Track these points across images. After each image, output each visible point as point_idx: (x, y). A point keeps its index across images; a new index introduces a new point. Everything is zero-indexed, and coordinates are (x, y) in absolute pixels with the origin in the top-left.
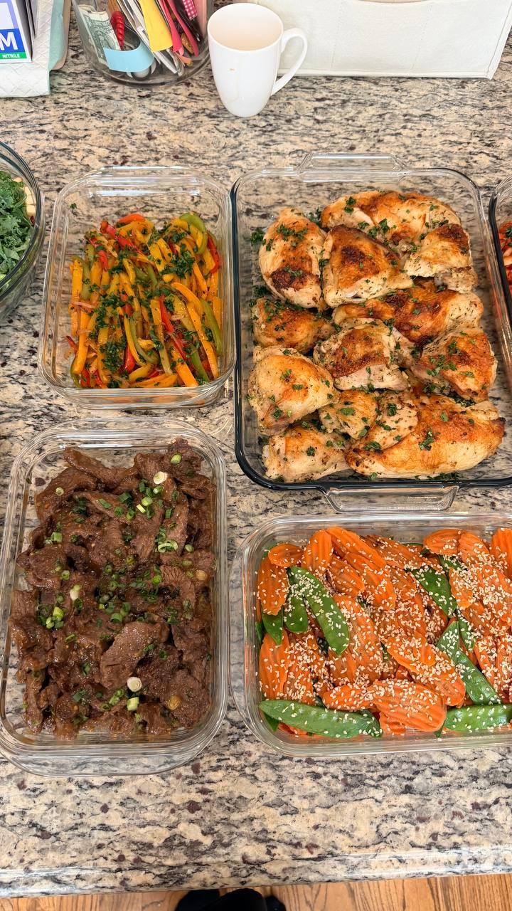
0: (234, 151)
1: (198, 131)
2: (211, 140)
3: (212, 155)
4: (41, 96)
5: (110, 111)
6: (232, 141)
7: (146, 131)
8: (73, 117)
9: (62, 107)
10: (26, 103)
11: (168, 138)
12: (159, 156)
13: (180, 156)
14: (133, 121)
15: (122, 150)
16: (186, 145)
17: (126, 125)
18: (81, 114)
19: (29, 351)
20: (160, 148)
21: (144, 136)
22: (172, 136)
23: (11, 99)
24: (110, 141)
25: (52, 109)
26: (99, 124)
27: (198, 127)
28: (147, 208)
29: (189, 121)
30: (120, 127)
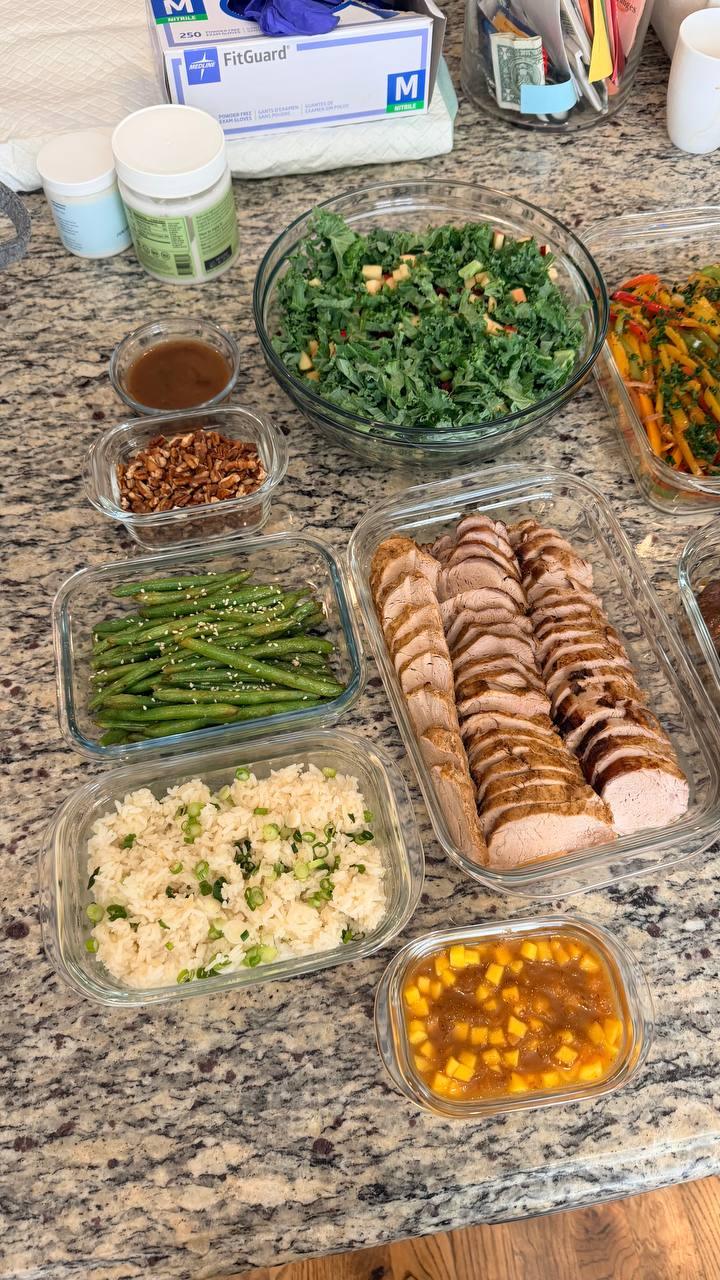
0: (710, 194)
1: (653, 176)
2: (674, 185)
3: (684, 201)
4: (436, 157)
5: (531, 164)
6: (700, 183)
7: (588, 182)
8: (488, 176)
9: (468, 166)
10: (420, 167)
11: (619, 188)
12: (618, 210)
13: (645, 207)
14: (567, 173)
15: (567, 208)
16: (647, 194)
17: (560, 179)
18: (497, 172)
19: (564, 459)
20: (615, 200)
21: (589, 189)
22: (623, 185)
23: (399, 163)
24: (549, 200)
25: (456, 169)
26: (526, 181)
27: (651, 172)
28: (634, 271)
29: (636, 165)
30: (553, 181)
